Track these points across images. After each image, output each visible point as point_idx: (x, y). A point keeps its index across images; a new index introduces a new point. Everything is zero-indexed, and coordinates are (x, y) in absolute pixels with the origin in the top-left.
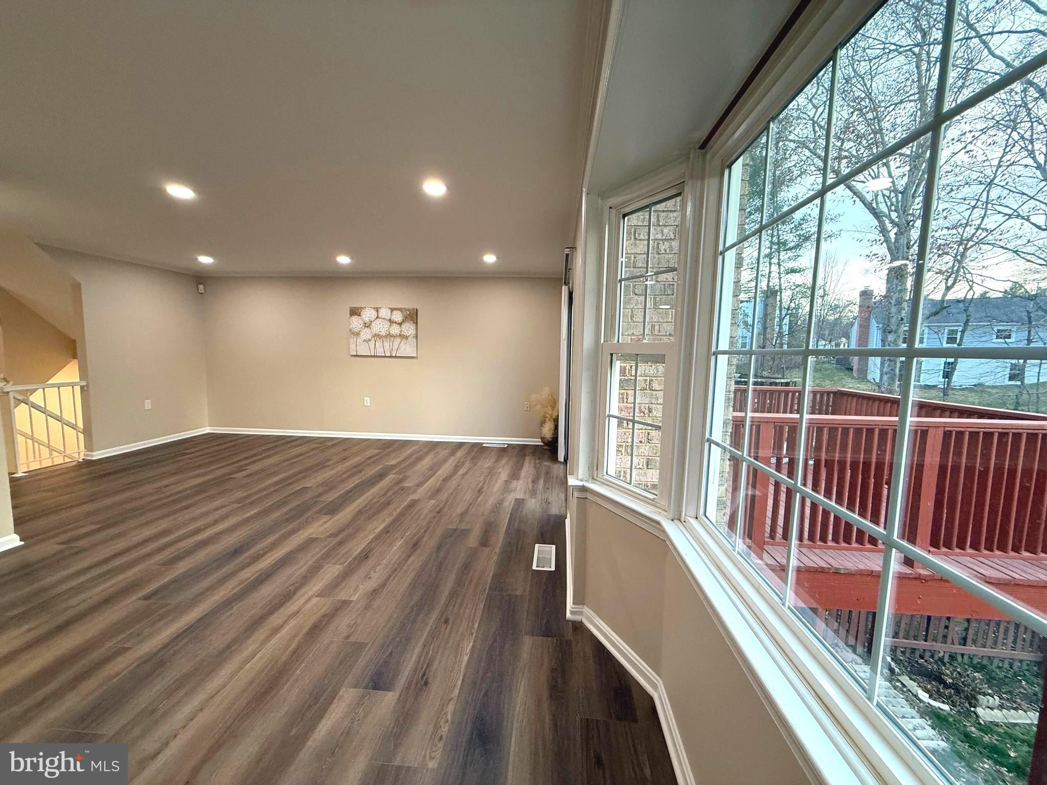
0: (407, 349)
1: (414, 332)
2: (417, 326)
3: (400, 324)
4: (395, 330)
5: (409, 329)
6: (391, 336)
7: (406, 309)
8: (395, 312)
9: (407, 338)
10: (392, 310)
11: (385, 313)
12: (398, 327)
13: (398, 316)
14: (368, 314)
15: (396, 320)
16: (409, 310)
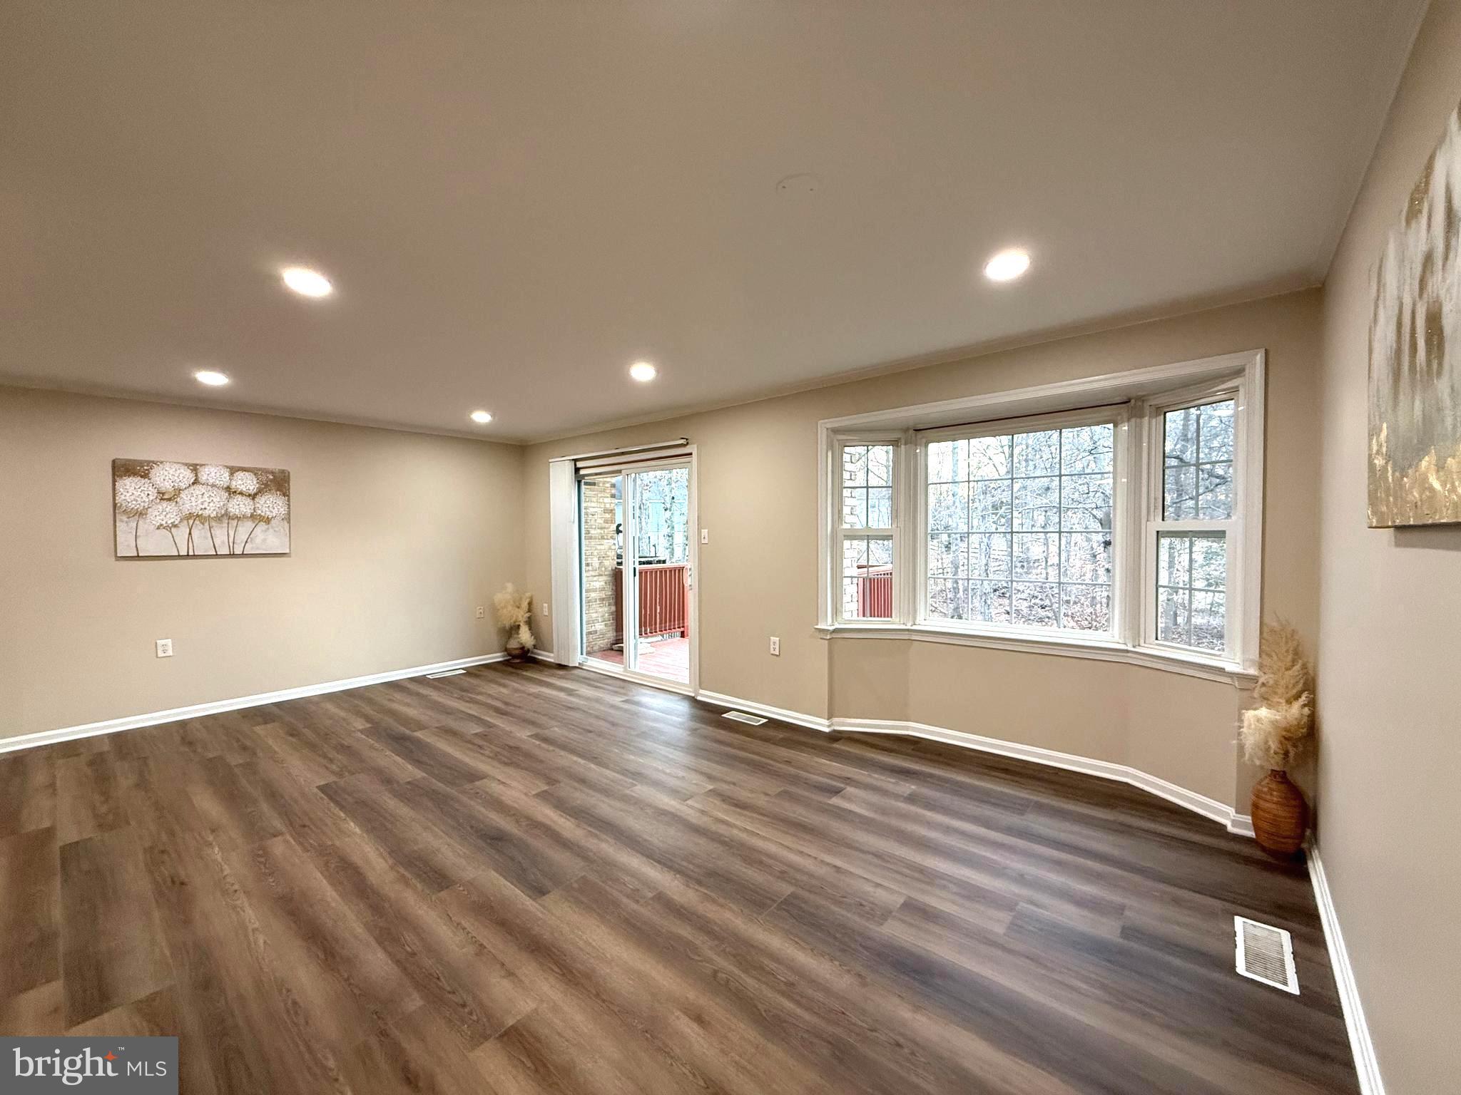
0: (267, 539)
1: (283, 510)
2: (289, 500)
3: (253, 497)
4: (240, 506)
5: (271, 504)
6: (229, 518)
7: (266, 471)
8: (240, 475)
9: (268, 521)
10: (233, 470)
11: (214, 473)
12: (249, 500)
13: (247, 482)
14: (169, 475)
15: (243, 488)
16: (272, 473)
